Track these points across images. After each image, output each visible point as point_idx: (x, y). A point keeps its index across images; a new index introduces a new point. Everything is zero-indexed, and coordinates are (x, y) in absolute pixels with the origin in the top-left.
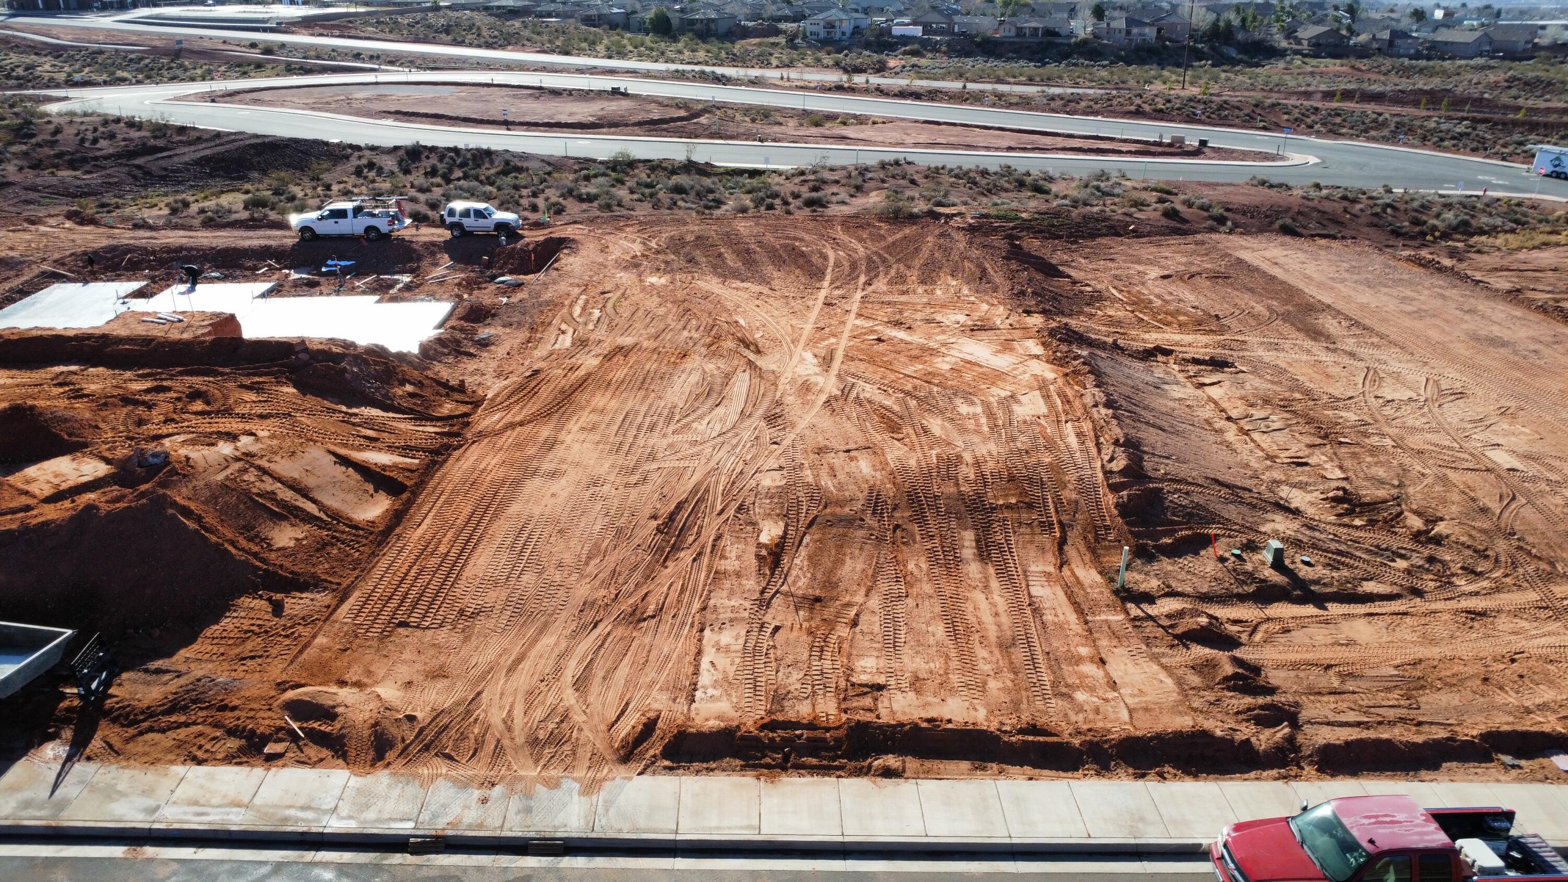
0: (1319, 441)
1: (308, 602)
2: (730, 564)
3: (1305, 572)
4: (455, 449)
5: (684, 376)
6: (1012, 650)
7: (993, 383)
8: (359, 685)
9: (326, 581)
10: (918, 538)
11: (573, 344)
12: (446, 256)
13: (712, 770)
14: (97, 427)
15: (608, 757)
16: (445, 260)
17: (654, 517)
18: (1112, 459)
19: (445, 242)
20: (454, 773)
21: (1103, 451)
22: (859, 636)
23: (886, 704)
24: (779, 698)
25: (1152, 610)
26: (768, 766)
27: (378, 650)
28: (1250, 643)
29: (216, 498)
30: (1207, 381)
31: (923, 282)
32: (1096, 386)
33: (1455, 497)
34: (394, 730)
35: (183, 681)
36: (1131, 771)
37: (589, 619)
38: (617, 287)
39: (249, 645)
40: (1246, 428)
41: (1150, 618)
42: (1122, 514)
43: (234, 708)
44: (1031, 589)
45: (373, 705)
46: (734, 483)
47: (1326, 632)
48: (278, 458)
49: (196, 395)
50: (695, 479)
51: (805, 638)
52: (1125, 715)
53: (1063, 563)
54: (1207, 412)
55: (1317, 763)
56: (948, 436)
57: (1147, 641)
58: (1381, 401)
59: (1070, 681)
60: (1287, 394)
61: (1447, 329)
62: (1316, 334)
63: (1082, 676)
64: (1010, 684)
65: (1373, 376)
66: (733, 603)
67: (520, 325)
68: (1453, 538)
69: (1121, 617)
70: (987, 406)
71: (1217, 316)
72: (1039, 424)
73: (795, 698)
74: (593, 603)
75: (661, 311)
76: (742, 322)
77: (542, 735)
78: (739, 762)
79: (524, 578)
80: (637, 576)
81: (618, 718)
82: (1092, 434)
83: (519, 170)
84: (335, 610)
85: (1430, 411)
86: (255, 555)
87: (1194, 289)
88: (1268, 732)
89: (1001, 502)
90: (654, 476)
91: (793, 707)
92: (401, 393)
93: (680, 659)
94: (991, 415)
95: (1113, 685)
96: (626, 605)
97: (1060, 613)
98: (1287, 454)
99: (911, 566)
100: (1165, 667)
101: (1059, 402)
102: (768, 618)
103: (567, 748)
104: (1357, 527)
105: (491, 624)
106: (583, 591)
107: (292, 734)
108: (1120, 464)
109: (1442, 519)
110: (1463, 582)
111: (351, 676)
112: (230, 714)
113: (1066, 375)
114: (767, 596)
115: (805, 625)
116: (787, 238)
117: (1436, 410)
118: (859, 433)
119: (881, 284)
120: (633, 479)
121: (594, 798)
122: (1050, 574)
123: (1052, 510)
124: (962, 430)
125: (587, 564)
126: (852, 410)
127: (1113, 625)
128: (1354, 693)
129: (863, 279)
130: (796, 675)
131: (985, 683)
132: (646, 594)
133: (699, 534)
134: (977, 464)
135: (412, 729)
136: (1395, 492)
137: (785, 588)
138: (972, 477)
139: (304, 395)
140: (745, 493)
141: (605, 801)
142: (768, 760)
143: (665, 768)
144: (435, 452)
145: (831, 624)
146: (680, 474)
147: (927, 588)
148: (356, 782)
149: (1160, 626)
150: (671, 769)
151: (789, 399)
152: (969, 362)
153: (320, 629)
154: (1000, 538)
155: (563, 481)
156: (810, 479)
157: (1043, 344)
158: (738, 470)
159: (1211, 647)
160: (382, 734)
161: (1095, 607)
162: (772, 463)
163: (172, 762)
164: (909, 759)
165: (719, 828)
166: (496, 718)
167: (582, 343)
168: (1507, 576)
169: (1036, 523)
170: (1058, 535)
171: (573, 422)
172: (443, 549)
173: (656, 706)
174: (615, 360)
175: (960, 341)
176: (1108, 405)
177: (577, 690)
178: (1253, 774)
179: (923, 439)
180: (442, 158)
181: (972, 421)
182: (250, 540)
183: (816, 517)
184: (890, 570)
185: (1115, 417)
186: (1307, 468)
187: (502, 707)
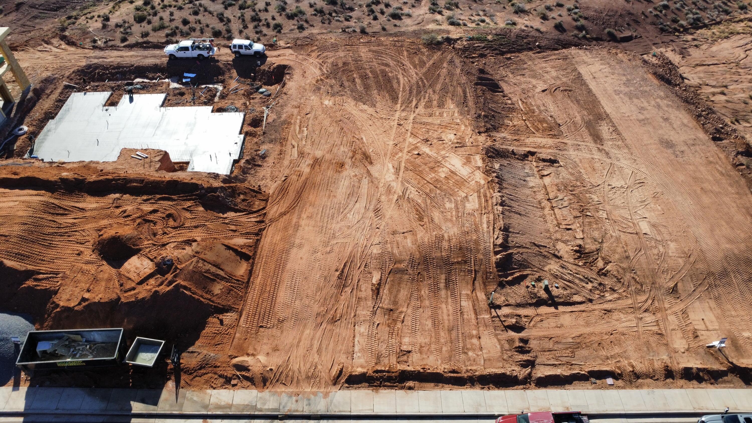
0: (579, 215)
1: (230, 318)
2: (362, 295)
3: (555, 292)
4: (263, 230)
5: (343, 180)
6: (452, 332)
7: (460, 188)
8: (253, 355)
9: (233, 307)
10: (426, 278)
11: (298, 156)
12: (235, 71)
13: (360, 387)
15: (330, 383)
16: (234, 73)
17: (337, 270)
18: (497, 238)
19: (233, 60)
20: (286, 390)
21: (496, 233)
22: (404, 327)
23: (411, 359)
24: (379, 357)
25: (500, 312)
26: (376, 386)
27: (256, 339)
28: (528, 328)
29: (192, 277)
30: (545, 173)
31: (439, 105)
32: (499, 192)
33: (619, 249)
34: (267, 375)
35: (201, 356)
36: (480, 386)
37: (319, 321)
38: (312, 108)
39: (217, 339)
40: (554, 206)
41: (498, 316)
42: (497, 267)
43: (219, 367)
44: (462, 302)
45: (259, 364)
46: (363, 251)
47: (554, 320)
48: (207, 252)
49: (169, 215)
50: (350, 249)
51: (387, 329)
52: (482, 362)
53: (474, 290)
54: (541, 195)
55: (536, 383)
56: (440, 223)
57: (495, 328)
58: (610, 187)
59: (468, 347)
60: (574, 182)
61: (652, 134)
62: (597, 138)
63: (472, 344)
64: (449, 348)
65: (611, 168)
66: (364, 313)
67: (275, 140)
68: (611, 272)
69: (489, 316)
70: (456, 202)
71: (559, 125)
72: (474, 215)
73: (384, 357)
74: (320, 314)
75: (331, 129)
76: (364, 139)
78: (367, 384)
79: (296, 302)
80: (333, 300)
81: (332, 367)
82: (493, 222)
84: (239, 321)
85: (627, 194)
86: (209, 300)
87: (555, 102)
88: (524, 370)
89: (456, 261)
90: (335, 248)
91: (383, 360)
93: (349, 339)
94: (457, 209)
95: (481, 349)
96: (330, 316)
97: (469, 314)
98: (565, 222)
99: (423, 292)
100: (499, 340)
101: (483, 200)
102: (375, 320)
103: (318, 379)
104: (579, 266)
105: (288, 325)
106: (316, 308)
107: (237, 376)
108: (500, 241)
109: (610, 262)
110: (608, 295)
111: (250, 351)
112: (218, 369)
113: (489, 182)
114: (375, 309)
115: (387, 322)
117: (629, 194)
118: (408, 222)
119: (421, 109)
120: (328, 249)
121: (327, 399)
122: (468, 295)
123: (473, 264)
124: (446, 219)
125: (316, 295)
126: (406, 206)
127: (486, 320)
128: (556, 350)
129: (414, 103)
130: (385, 346)
131: (442, 348)
132: (336, 309)
133: (352, 279)
134: (449, 240)
135: (272, 373)
136: (598, 246)
137: (381, 305)
138: (447, 247)
140: (367, 257)
141: (330, 401)
142: (375, 384)
143: (346, 387)
144: (257, 234)
145: (395, 321)
146: (344, 245)
147: (427, 303)
148: (260, 395)
149: (500, 321)
150: (348, 387)
151: (383, 198)
152: (452, 172)
153: (236, 330)
154: (454, 278)
155: (304, 250)
156: (390, 250)
157: (483, 159)
158: (364, 245)
159: (514, 332)
160: (264, 376)
161: (481, 311)
162: (377, 240)
163: (206, 388)
164: (416, 382)
165: (362, 410)
166: (296, 367)
167: (301, 154)
168: (624, 291)
169: (467, 270)
170: (473, 276)
171: (303, 213)
172: (268, 289)
173: (342, 361)
174: (316, 168)
175: (451, 155)
176: (502, 204)
177: (318, 354)
178: (515, 387)
179: (431, 225)
181: (450, 213)
182: (207, 293)
183: (392, 269)
184: (415, 294)
186: (570, 231)
187: (297, 363)
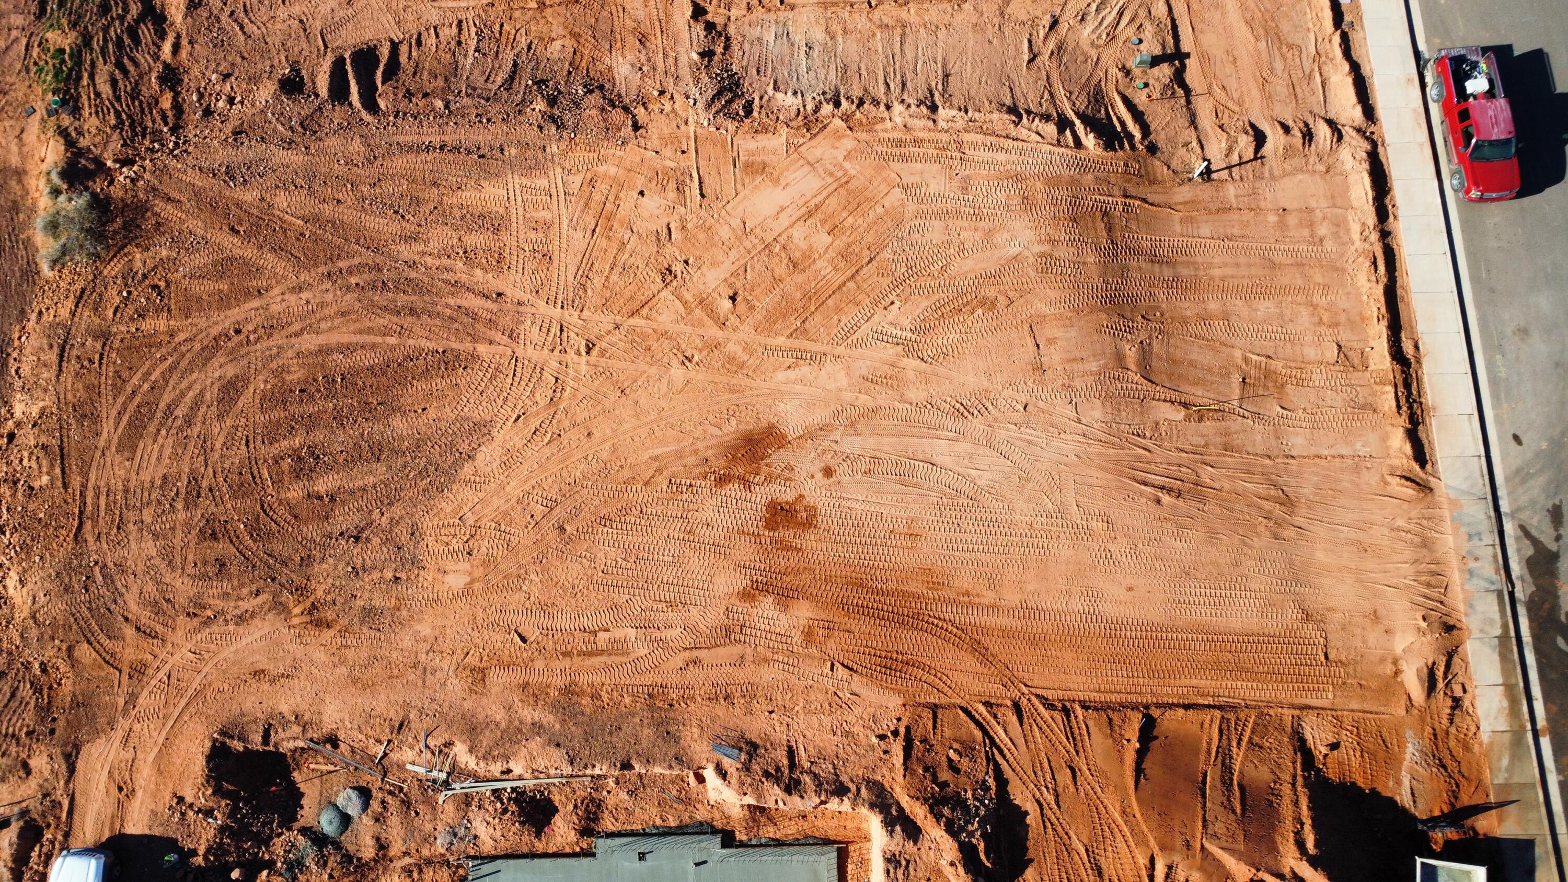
1: (1315, 731)
8: (1395, 662)
13: (1428, 442)
15: (1430, 499)
22: (1281, 355)
27: (1358, 663)
41: (1229, 168)
44: (1202, 236)
53: (1169, 206)
56: (1000, 259)
63: (1300, 225)
64: (1316, 270)
66: (1259, 437)
70: (923, 215)
77: (1417, 540)
78: (1422, 428)
84: (1320, 709)
88: (1349, 138)
90: (1093, 510)
96: (1278, 511)
99: (1188, 313)
100: (1285, 174)
102: (1273, 414)
103: (1424, 522)
105: (1311, 598)
111: (1389, 669)
114: (1246, 414)
120: (1098, 526)
122: (1183, 219)
133: (1179, 465)
135: (1431, 616)
137: (1235, 403)
143: (1432, 466)
147: (1213, 306)
148: (1476, 634)
150: (1432, 462)
151: (916, 395)
163: (1480, 745)
170: (1137, 203)
171: (976, 600)
173: (1378, 477)
174: (796, 584)
184: (1200, 330)
187: (1398, 569)
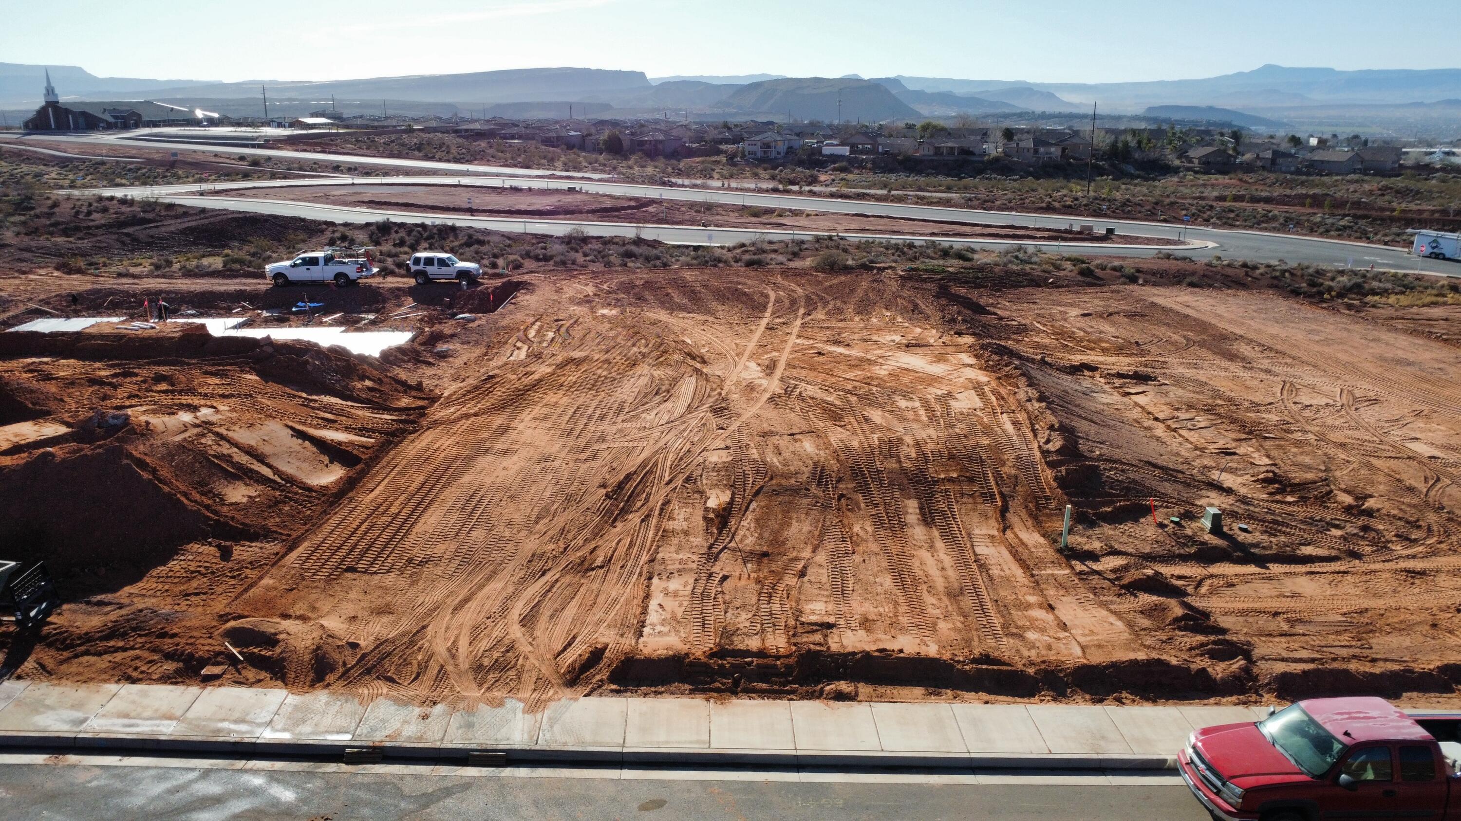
0: (1244, 436)
1: (257, 550)
2: (677, 525)
3: (1242, 537)
4: (410, 433)
5: (633, 380)
6: (961, 598)
7: (930, 385)
9: (276, 532)
10: (863, 505)
11: (527, 357)
12: (410, 299)
13: (661, 693)
14: (62, 400)
15: (554, 681)
16: (410, 302)
17: (604, 486)
18: (1048, 441)
19: (410, 288)
20: (395, 693)
21: (1039, 436)
23: (836, 639)
24: (727, 633)
25: (1096, 567)
26: (718, 690)
27: (324, 590)
28: (1196, 594)
29: (173, 456)
30: (1132, 391)
31: (859, 313)
32: (1029, 385)
33: (1381, 478)
34: (336, 656)
35: (124, 612)
36: (1088, 697)
37: (538, 568)
38: (571, 317)
39: (194, 584)
40: (1174, 426)
42: (1060, 486)
43: (174, 635)
45: (316, 634)
46: (681, 459)
47: (1271, 587)
48: (236, 428)
49: (159, 378)
50: (643, 456)
52: (1078, 651)
53: (1005, 527)
54: (1136, 414)
55: (1275, 690)
57: (1094, 590)
58: (1300, 406)
59: (1020, 623)
60: (1210, 401)
61: (1355, 353)
62: (1232, 357)
65: (1288, 386)
66: (681, 556)
67: (477, 343)
68: (1384, 511)
69: (1067, 571)
71: (1137, 343)
72: (976, 415)
73: (745, 634)
74: (542, 555)
75: (612, 333)
76: (689, 341)
77: (486, 662)
78: (687, 687)
79: (474, 534)
80: (587, 533)
81: (565, 649)
82: (1027, 422)
83: (481, 243)
84: (283, 556)
85: (1348, 413)
86: (207, 507)
87: (1113, 324)
89: (942, 476)
91: (742, 641)
92: (360, 386)
94: (928, 408)
96: (574, 557)
97: (1005, 568)
98: (1215, 446)
99: (856, 529)
101: (993, 399)
104: (1289, 503)
105: (439, 571)
106: (531, 545)
107: (232, 658)
108: (1056, 444)
109: (1371, 496)
110: (1399, 548)
111: (295, 611)
112: (169, 641)
113: (1000, 378)
114: (715, 550)
115: (753, 575)
116: (731, 282)
117: (1353, 413)
118: (802, 421)
119: (819, 314)
120: (583, 456)
121: (539, 716)
122: (993, 537)
123: (993, 483)
124: (902, 419)
125: (536, 523)
126: (795, 404)
127: (1060, 578)
128: (1304, 635)
129: (802, 311)
130: (744, 616)
131: (935, 625)
132: (595, 549)
134: (918, 445)
136: (1323, 475)
138: (913, 455)
139: (267, 382)
140: (692, 467)
141: (550, 719)
142: (718, 685)
143: (612, 691)
144: (393, 434)
145: (779, 576)
146: (629, 452)
149: (1105, 579)
150: (617, 692)
152: (906, 369)
153: (267, 572)
154: (942, 506)
155: (515, 458)
156: (756, 456)
157: (976, 356)
158: (686, 449)
159: (1158, 596)
160: (324, 656)
161: (1040, 563)
162: (719, 443)
163: (105, 681)
164: (861, 685)
165: (667, 742)
166: (441, 648)
167: (536, 357)
168: (1441, 542)
169: (977, 494)
172: (394, 510)
175: (896, 354)
176: (1040, 400)
177: (524, 626)
178: (1212, 700)
179: (864, 426)
180: (409, 234)
181: (911, 413)
182: (203, 494)
183: (762, 488)
185: (1048, 408)
186: (1236, 457)
187: (447, 639)
